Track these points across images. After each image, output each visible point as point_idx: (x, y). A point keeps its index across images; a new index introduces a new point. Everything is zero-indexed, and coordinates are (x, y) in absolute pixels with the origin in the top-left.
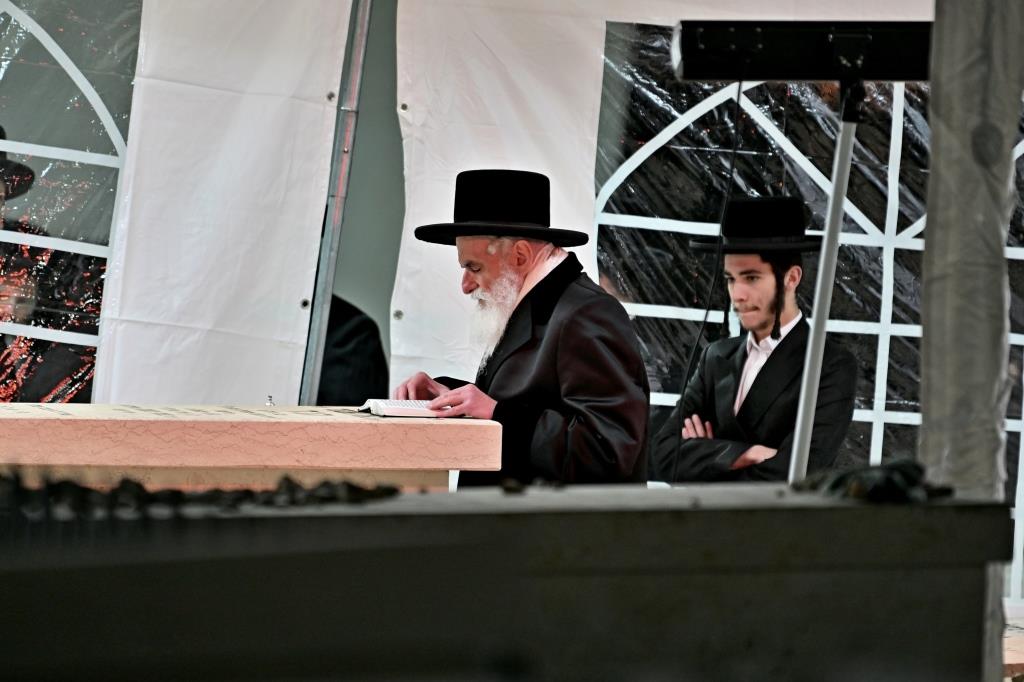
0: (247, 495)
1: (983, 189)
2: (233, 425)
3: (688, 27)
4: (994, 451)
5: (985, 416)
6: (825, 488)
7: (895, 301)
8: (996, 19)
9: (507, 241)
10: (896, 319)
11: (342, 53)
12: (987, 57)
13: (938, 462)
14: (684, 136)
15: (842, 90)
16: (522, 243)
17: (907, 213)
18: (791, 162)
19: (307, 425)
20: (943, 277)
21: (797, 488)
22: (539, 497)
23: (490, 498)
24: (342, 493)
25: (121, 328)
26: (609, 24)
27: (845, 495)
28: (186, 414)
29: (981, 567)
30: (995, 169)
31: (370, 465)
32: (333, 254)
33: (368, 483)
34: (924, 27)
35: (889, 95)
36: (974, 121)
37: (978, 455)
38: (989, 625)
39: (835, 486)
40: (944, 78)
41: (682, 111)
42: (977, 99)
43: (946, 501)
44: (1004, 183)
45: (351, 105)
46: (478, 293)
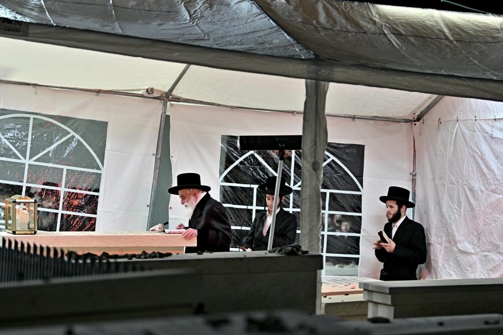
0: (134, 256)
1: (315, 177)
2: (131, 236)
3: (242, 137)
4: (319, 241)
5: (316, 233)
6: (277, 252)
7: (293, 203)
8: (318, 135)
9: (191, 190)
10: (293, 207)
11: (156, 144)
12: (315, 144)
13: (305, 244)
14: (241, 163)
15: (280, 152)
16: (195, 190)
17: (296, 181)
18: (267, 169)
19: (149, 236)
20: (305, 199)
21: (270, 252)
22: (206, 255)
23: (194, 256)
24: (158, 255)
25: (102, 213)
26: (222, 136)
27: (282, 254)
28: (119, 234)
29: (316, 271)
30: (318, 172)
31: (165, 246)
32: (155, 193)
33: (164, 252)
34: (300, 136)
35: (291, 152)
36: (313, 160)
37: (315, 242)
38: (318, 284)
39: (279, 252)
40: (305, 149)
41: (240, 157)
42: (314, 155)
43: (307, 255)
44: (320, 175)
45: (159, 156)
46: (185, 204)
